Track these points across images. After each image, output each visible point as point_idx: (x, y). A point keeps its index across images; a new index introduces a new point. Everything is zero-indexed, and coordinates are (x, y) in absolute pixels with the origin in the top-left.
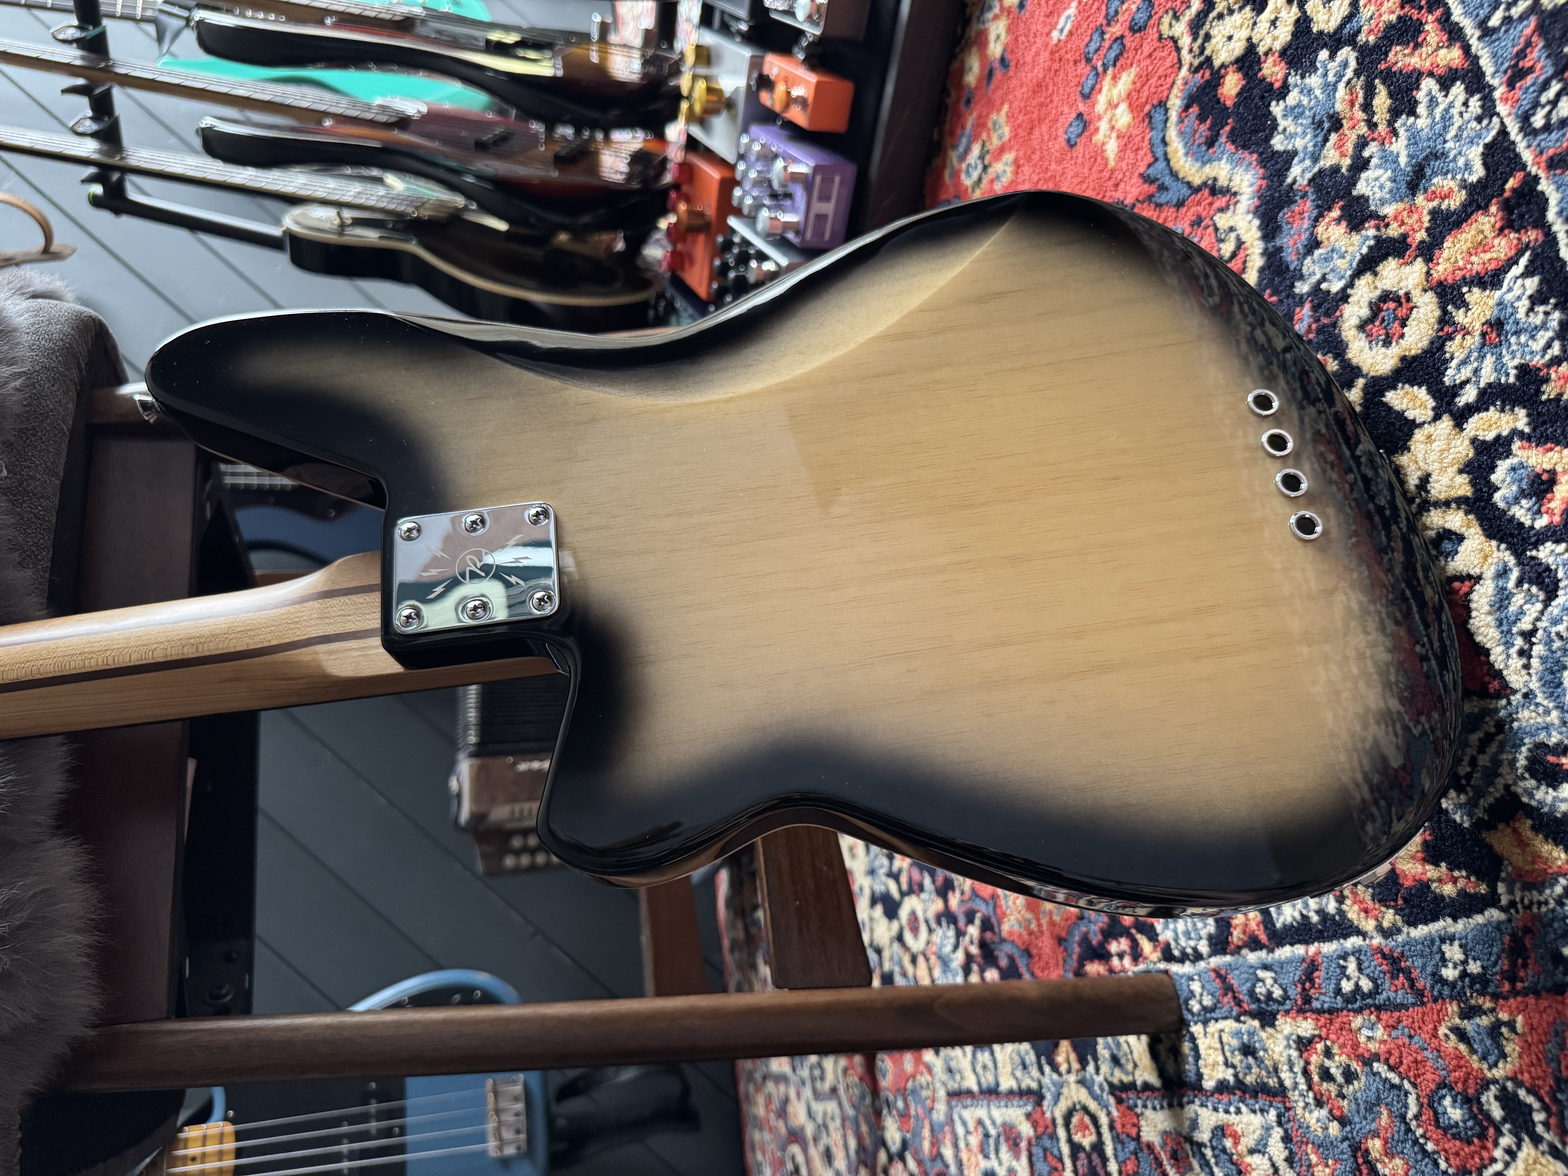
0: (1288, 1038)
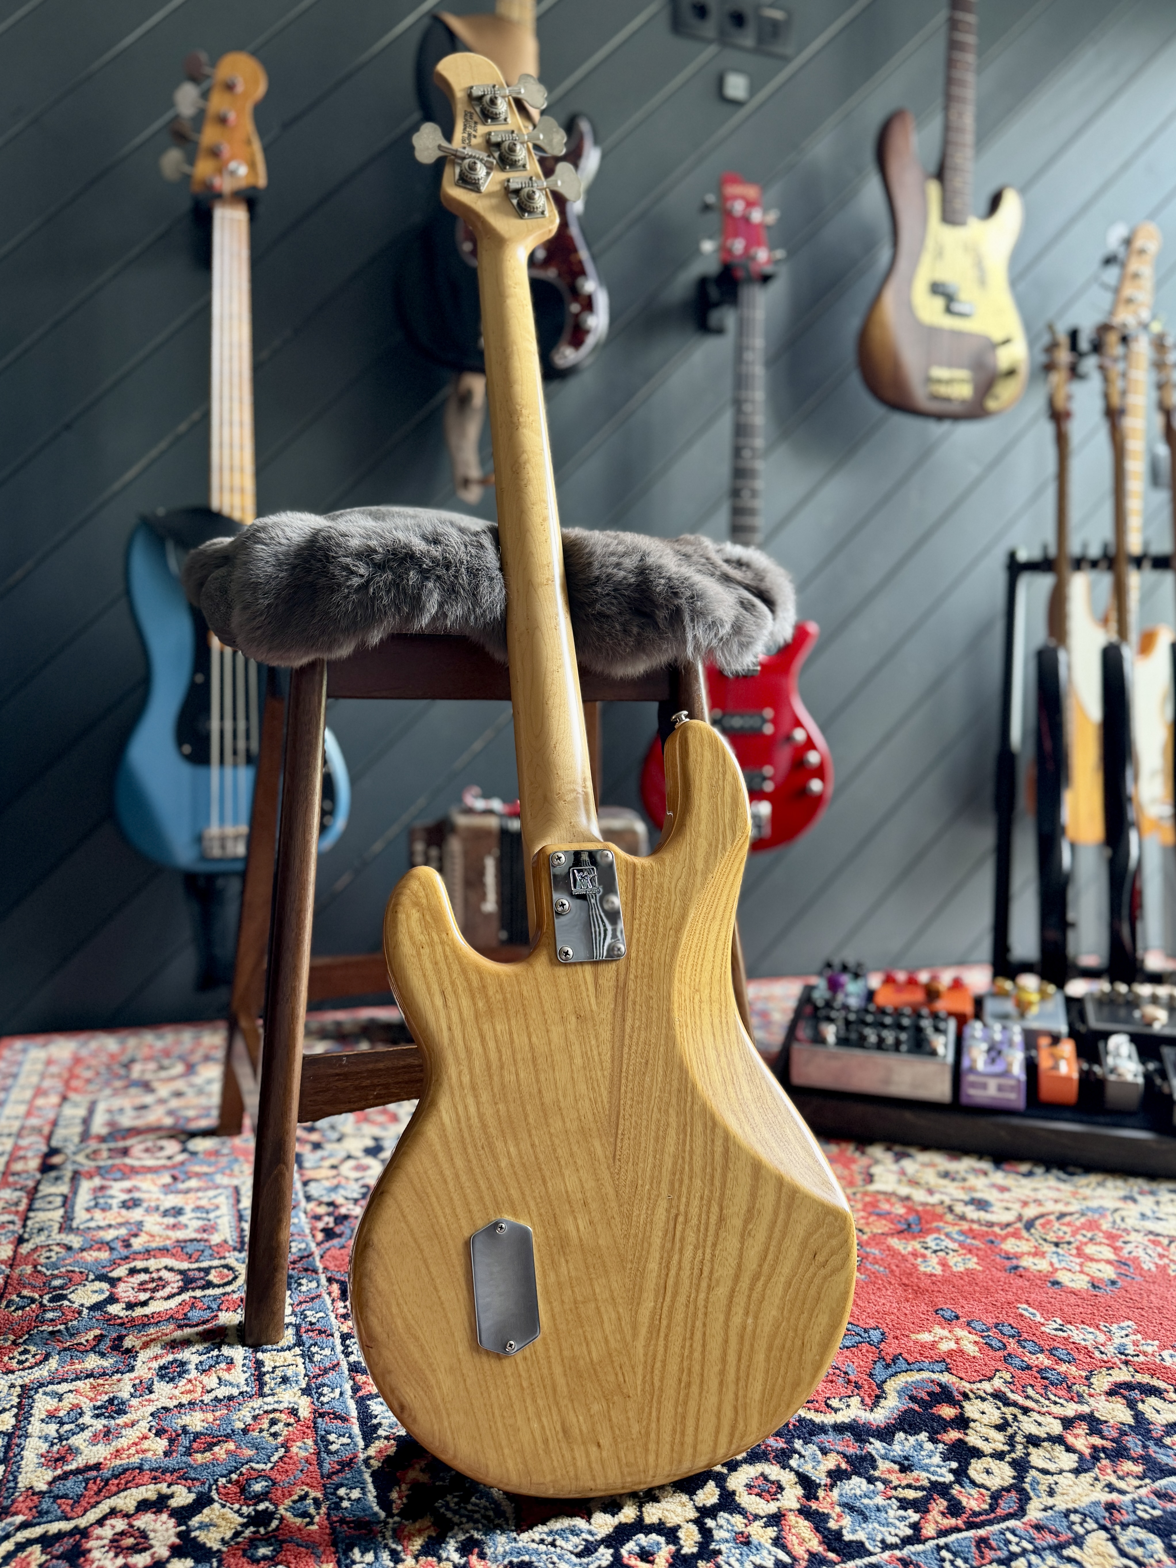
0: (296, 1402)
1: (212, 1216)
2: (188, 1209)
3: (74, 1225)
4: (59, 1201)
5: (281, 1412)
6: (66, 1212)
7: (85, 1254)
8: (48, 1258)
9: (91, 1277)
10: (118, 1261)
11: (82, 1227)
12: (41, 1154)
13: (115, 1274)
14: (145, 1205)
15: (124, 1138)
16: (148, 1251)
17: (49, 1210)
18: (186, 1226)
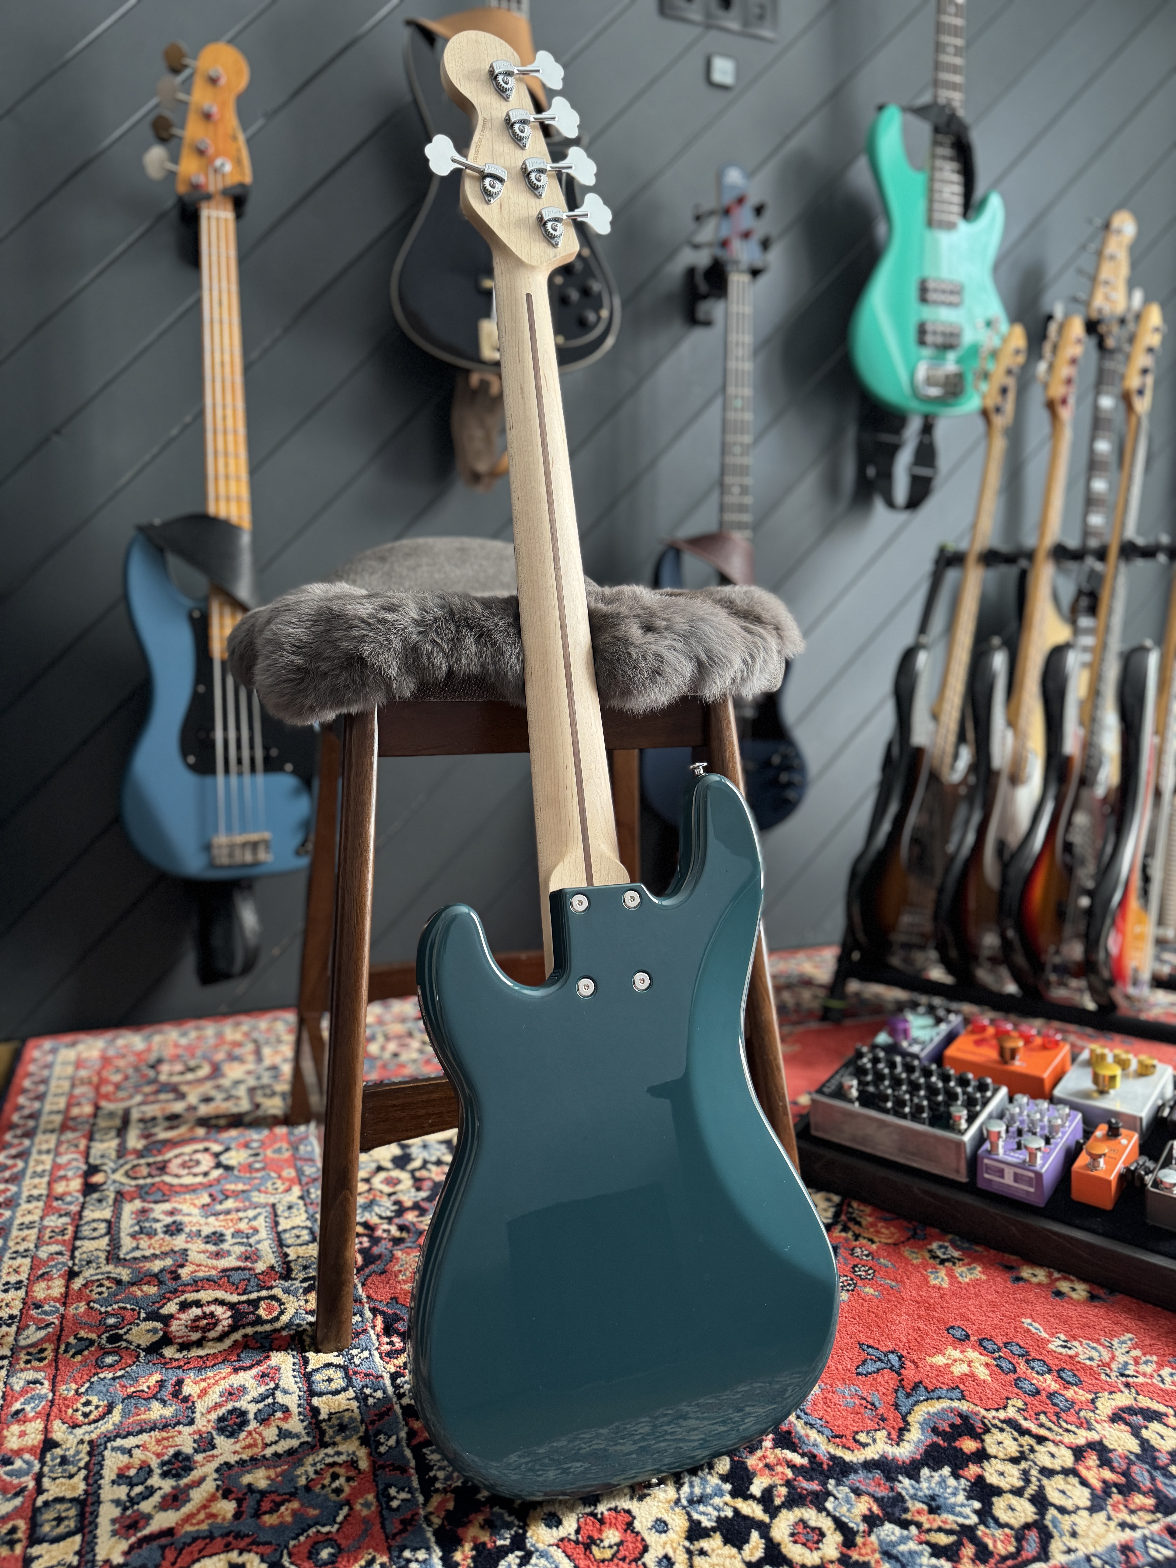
0: (354, 1453)
1: (252, 1241)
2: (228, 1233)
3: (122, 1256)
4: (103, 1227)
5: (340, 1465)
6: (111, 1240)
7: (135, 1288)
8: (100, 1293)
9: (143, 1315)
10: (168, 1295)
11: (128, 1257)
12: (80, 1172)
13: (164, 1311)
14: (187, 1230)
15: (160, 1152)
16: (196, 1282)
17: (93, 1239)
18: (229, 1253)
